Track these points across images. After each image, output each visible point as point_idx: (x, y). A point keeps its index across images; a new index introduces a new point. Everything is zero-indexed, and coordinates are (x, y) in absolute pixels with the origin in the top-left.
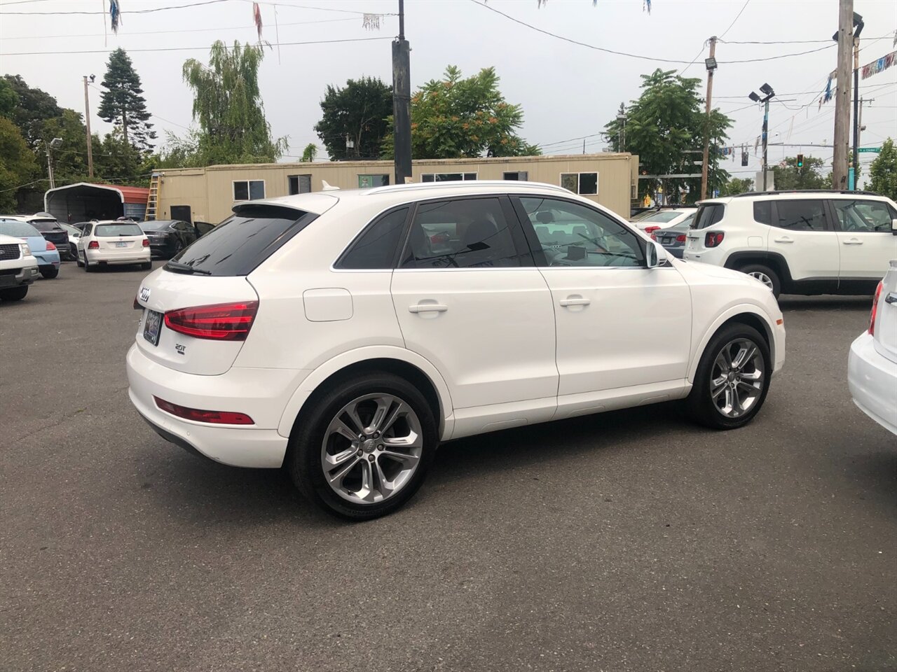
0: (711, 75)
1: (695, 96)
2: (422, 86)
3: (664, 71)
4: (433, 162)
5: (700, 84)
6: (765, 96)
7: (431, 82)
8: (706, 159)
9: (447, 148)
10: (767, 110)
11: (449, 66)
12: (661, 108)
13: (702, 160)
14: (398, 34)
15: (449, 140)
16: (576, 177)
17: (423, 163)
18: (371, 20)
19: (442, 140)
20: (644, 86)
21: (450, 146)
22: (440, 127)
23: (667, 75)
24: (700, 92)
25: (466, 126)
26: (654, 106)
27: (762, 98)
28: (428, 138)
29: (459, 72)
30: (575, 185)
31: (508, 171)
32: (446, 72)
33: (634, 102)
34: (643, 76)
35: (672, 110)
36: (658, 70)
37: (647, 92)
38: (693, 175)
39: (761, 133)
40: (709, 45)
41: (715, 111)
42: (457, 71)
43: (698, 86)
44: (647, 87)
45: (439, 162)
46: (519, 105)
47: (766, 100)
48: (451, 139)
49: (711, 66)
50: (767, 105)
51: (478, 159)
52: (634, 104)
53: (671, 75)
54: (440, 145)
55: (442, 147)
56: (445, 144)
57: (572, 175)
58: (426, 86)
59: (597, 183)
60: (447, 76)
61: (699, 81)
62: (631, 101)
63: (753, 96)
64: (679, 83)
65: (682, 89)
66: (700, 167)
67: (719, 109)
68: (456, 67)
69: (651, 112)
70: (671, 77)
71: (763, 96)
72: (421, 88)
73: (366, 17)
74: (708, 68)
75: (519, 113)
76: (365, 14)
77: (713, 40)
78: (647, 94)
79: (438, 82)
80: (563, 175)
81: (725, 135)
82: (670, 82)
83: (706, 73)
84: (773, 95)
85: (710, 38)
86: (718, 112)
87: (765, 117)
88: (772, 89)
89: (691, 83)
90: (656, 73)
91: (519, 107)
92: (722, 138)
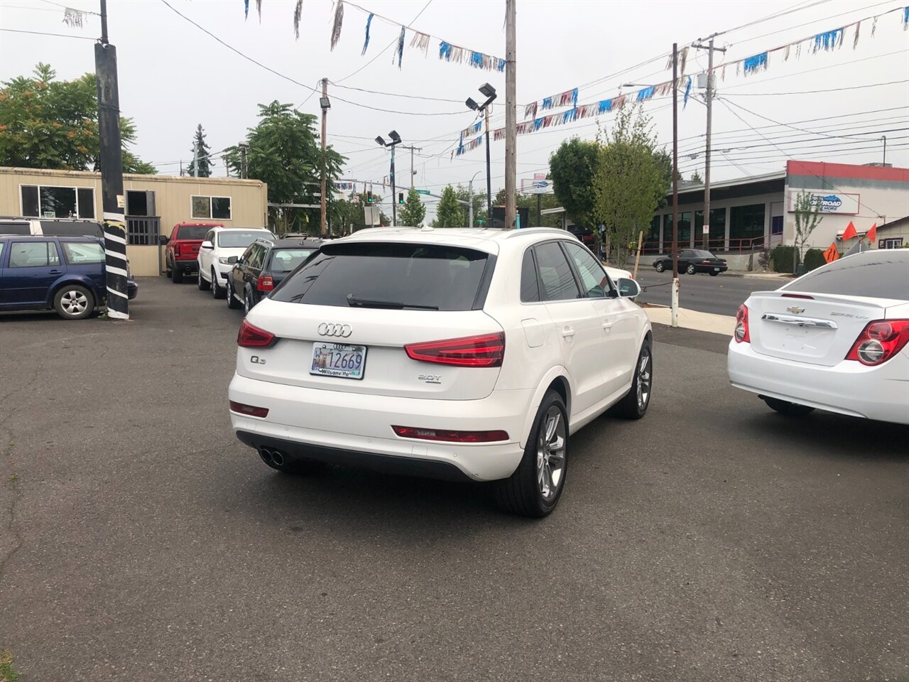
0: (325, 113)
1: (312, 131)
2: (7, 82)
3: (281, 103)
4: (36, 172)
5: (316, 121)
6: (392, 141)
7: (19, 79)
8: (324, 192)
9: (50, 157)
10: (393, 154)
11: (40, 64)
12: (282, 140)
13: (320, 192)
14: (100, 35)
15: (51, 148)
16: (207, 200)
17: (22, 172)
18: (73, 17)
19: (42, 147)
20: (262, 115)
21: (52, 156)
22: (38, 133)
23: (284, 107)
24: (316, 127)
25: (71, 135)
26: (276, 136)
27: (387, 143)
28: (22, 144)
29: (54, 72)
30: (207, 209)
31: (132, 189)
32: (36, 69)
33: (250, 129)
34: (261, 105)
35: (293, 142)
36: (276, 101)
37: (265, 122)
38: (312, 206)
39: (388, 173)
40: (322, 85)
41: (329, 147)
42: (50, 70)
43: (315, 122)
44: (265, 117)
45: (44, 173)
46: (131, 119)
47: (392, 144)
48: (53, 148)
49: (325, 106)
50: (393, 149)
51: (84, 172)
52: (251, 132)
53: (288, 108)
54: (40, 154)
55: (43, 156)
56: (46, 153)
57: (203, 198)
58: (12, 83)
59: (231, 208)
60: (38, 74)
61: (315, 117)
62: (248, 128)
63: (380, 140)
64: (296, 117)
65: (300, 123)
66: (319, 198)
67: (332, 146)
68: (49, 66)
69: (273, 141)
70: (287, 110)
71: (389, 140)
72: (6, 84)
73: (68, 11)
74: (322, 107)
75: (131, 127)
76: (67, 9)
77: (325, 81)
78: (265, 123)
79: (28, 81)
80: (194, 198)
81: (340, 171)
82: (288, 115)
83: (320, 111)
84: (400, 141)
85: (322, 79)
86: (332, 149)
87: (392, 160)
88: (399, 136)
89: (308, 119)
90: (273, 104)
91: (130, 121)
92: (337, 173)
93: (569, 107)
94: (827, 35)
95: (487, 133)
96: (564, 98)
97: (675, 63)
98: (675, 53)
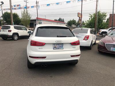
93: (19, 7)
94: (57, 3)
95: (2, 9)
96: (18, 6)
97: (37, 3)
98: (37, 2)
